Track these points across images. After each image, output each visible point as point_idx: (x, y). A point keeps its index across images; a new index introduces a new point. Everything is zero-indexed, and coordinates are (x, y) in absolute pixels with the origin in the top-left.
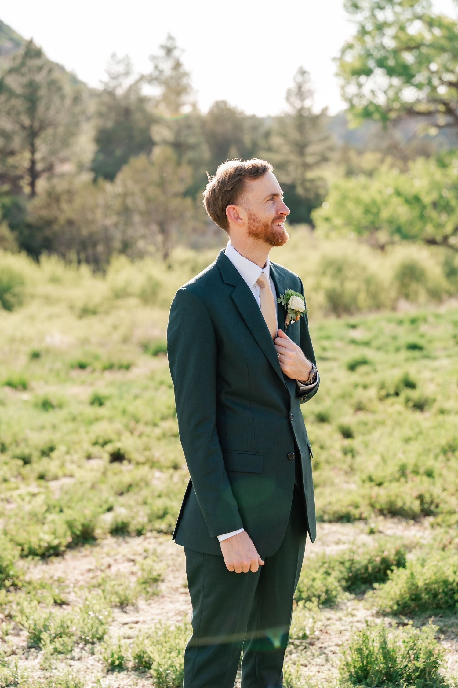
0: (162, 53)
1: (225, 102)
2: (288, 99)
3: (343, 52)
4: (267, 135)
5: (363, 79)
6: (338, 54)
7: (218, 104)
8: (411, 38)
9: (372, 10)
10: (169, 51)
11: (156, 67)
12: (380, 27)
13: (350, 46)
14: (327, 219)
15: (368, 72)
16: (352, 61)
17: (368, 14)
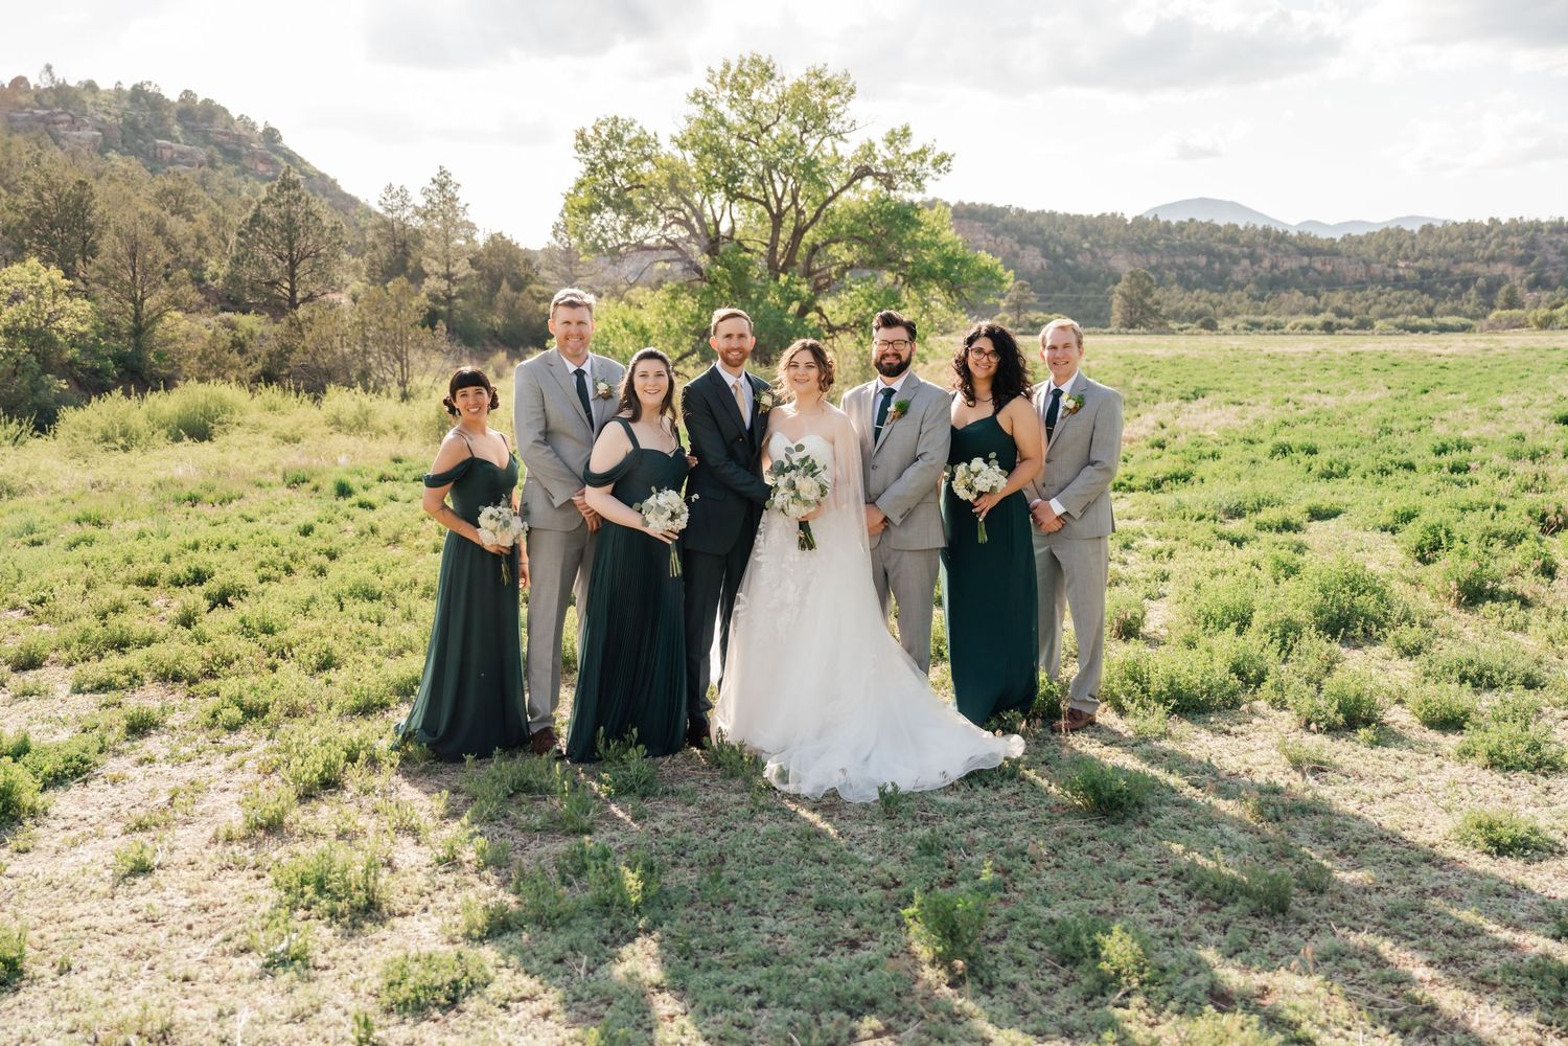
0: (435, 187)
1: (500, 234)
2: (555, 234)
3: (576, 192)
4: (539, 268)
5: (594, 215)
6: (571, 192)
7: (493, 238)
8: (639, 177)
9: (603, 150)
10: (443, 187)
11: (430, 201)
12: (611, 166)
13: (582, 184)
15: (598, 209)
16: (583, 198)
17: (598, 153)
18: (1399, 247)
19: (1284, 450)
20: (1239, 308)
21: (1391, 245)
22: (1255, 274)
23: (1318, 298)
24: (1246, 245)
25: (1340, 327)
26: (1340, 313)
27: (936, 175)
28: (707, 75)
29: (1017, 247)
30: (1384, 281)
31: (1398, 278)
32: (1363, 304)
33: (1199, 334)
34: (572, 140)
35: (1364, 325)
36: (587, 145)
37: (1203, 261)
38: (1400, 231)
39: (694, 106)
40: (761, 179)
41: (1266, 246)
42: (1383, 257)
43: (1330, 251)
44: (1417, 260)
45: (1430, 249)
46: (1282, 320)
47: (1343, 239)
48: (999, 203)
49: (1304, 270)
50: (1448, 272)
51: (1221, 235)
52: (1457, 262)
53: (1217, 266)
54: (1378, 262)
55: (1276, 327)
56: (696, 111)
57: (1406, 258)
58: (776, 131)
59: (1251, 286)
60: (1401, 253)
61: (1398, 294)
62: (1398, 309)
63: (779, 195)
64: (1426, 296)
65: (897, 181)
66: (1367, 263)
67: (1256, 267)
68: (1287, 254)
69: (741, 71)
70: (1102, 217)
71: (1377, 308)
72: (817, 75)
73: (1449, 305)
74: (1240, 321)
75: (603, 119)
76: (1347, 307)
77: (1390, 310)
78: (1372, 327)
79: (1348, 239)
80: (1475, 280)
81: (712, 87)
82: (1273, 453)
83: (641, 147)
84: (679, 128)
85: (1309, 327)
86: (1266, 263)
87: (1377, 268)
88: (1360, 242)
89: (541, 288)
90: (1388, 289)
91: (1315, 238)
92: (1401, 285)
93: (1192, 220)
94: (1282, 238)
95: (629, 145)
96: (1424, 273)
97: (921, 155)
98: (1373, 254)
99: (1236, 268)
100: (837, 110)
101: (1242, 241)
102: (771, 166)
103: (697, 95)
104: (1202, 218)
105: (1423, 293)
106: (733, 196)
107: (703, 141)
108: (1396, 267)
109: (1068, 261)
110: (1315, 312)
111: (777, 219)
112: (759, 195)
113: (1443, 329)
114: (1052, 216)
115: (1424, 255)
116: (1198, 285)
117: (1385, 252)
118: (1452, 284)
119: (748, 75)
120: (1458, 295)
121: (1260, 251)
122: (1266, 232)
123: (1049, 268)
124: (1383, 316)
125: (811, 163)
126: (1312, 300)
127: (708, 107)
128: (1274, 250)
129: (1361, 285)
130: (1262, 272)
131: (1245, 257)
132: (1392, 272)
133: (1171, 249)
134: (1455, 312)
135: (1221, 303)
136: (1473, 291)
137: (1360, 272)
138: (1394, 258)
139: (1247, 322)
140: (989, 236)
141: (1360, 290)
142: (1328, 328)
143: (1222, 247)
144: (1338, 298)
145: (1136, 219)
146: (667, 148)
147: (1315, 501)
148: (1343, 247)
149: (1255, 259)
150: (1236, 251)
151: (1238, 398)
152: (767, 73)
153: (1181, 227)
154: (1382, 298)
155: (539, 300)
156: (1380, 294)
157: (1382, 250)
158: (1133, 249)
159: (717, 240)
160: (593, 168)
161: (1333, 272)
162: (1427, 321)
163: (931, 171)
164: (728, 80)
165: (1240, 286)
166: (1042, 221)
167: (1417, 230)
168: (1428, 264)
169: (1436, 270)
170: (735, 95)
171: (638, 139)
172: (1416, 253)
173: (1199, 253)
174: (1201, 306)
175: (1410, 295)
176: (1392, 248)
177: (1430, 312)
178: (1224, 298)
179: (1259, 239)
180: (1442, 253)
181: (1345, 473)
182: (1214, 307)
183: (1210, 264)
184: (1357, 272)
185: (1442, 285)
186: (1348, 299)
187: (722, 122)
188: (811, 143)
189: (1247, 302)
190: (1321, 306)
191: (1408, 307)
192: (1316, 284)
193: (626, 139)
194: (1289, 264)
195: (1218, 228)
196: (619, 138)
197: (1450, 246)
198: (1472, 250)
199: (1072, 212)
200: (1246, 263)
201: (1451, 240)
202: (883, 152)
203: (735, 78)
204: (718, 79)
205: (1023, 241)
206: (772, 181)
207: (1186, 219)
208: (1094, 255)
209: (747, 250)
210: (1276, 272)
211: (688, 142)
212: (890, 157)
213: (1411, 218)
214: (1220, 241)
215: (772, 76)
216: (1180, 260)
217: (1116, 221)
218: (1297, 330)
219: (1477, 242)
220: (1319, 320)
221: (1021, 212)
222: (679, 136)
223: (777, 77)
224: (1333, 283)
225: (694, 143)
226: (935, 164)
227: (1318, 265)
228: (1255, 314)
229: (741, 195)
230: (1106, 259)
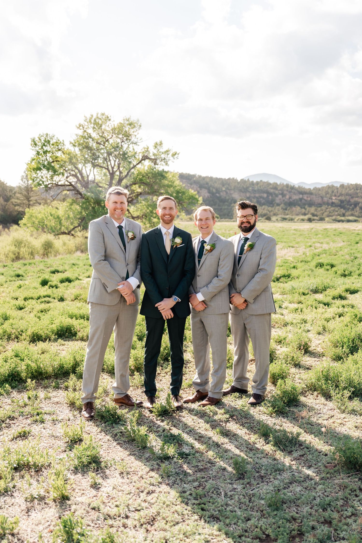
2: (22, 180)
3: (31, 162)
4: (15, 193)
5: (38, 172)
6: (29, 162)
8: (56, 157)
9: (42, 147)
12: (45, 152)
13: (33, 160)
14: (25, 224)
15: (40, 169)
16: (34, 165)
17: (40, 147)
18: (333, 192)
19: (321, 265)
20: (279, 213)
21: (330, 191)
22: (284, 200)
23: (306, 209)
24: (281, 190)
25: (314, 220)
26: (313, 215)
27: (173, 160)
28: (84, 118)
29: (199, 189)
30: (328, 204)
31: (333, 203)
32: (321, 212)
33: (265, 222)
34: (30, 142)
35: (322, 219)
36: (36, 145)
37: (265, 195)
38: (333, 186)
39: (79, 130)
40: (105, 159)
41: (287, 191)
42: (327, 195)
43: (309, 193)
44: (339, 197)
45: (343, 193)
46: (293, 217)
47: (314, 189)
48: (192, 173)
49: (301, 199)
50: (349, 201)
51: (271, 186)
52: (352, 198)
53: (270, 197)
54: (326, 197)
55: (292, 220)
56: (80, 132)
57: (335, 196)
58: (111, 141)
59: (282, 205)
60: (334, 194)
61: (333, 208)
62: (333, 214)
63: (113, 166)
64: (342, 210)
65: (158, 161)
66: (322, 198)
67: (284, 198)
68: (295, 194)
69: (98, 117)
70: (229, 179)
71: (326, 214)
72: (128, 120)
73: (350, 213)
74: (279, 217)
75: (42, 134)
76: (316, 213)
77: (330, 214)
78: (324, 220)
79: (315, 189)
80: (359, 204)
81: (86, 124)
82: (316, 267)
83: (58, 146)
84: (73, 138)
85: (303, 220)
86: (287, 197)
87: (325, 199)
88: (319, 189)
89: (16, 201)
90: (330, 207)
91: (304, 188)
92: (334, 205)
93: (261, 181)
94: (293, 188)
95: (53, 145)
96: (342, 201)
97: (167, 152)
98: (324, 194)
99: (277, 198)
100: (135, 134)
101: (279, 189)
102: (109, 154)
103: (80, 126)
104: (265, 180)
105: (341, 208)
106: (94, 166)
107: (83, 144)
108: (332, 199)
109: (217, 195)
110: (305, 214)
111: (112, 175)
112: (104, 165)
113: (349, 221)
114: (211, 178)
115: (341, 195)
116: (264, 204)
117: (328, 193)
118: (351, 205)
119: (100, 119)
120: (353, 209)
121: (285, 192)
122: (287, 186)
123: (211, 197)
124: (328, 216)
125: (124, 154)
126: (303, 210)
127: (85, 131)
128: (290, 192)
129: (320, 205)
130: (286, 200)
131: (280, 194)
132: (330, 201)
133: (254, 191)
134: (352, 215)
135: (272, 211)
136: (358, 208)
137: (319, 201)
138: (331, 196)
139: (282, 218)
140: (189, 185)
141: (320, 207)
142: (310, 220)
143: (272, 191)
144: (312, 210)
145: (242, 180)
146: (68, 147)
147: (347, 287)
148: (314, 192)
149: (283, 195)
150: (277, 192)
151: (291, 245)
152: (108, 119)
153: (257, 183)
154: (328, 210)
155: (15, 206)
156: (327, 208)
157: (327, 193)
158: (240, 191)
159: (88, 182)
160: (38, 153)
161: (310, 200)
162: (343, 218)
163: (172, 158)
164: (93, 121)
165: (278, 205)
166: (208, 180)
167: (338, 186)
168: (343, 198)
169: (346, 200)
170: (95, 126)
171: (57, 143)
172: (339, 194)
173: (264, 192)
174: (265, 212)
175: (337, 209)
176: (330, 192)
177: (344, 215)
178: (273, 209)
179: (285, 188)
180: (347, 194)
181: (350, 274)
182: (270, 212)
183: (268, 196)
184: (318, 200)
185: (348, 205)
186: (316, 210)
187: (90, 137)
188: (125, 146)
189: (281, 211)
190: (307, 212)
191: (336, 213)
192: (305, 204)
193: (51, 143)
194: (295, 197)
195: (270, 184)
196: (49, 142)
197: (350, 192)
198: (357, 193)
199: (218, 177)
200: (280, 196)
201: (350, 190)
202: (152, 151)
203: (95, 120)
204: (88, 120)
205: (201, 187)
206: (110, 160)
207: (259, 180)
208: (227, 193)
209: (100, 187)
210: (291, 200)
211: (77, 144)
212: (155, 152)
213: (336, 182)
214: (271, 188)
215: (110, 120)
216: (257, 195)
217: (234, 180)
218: (299, 221)
219: (358, 191)
220: (306, 217)
221: (200, 176)
222: (73, 142)
223: (112, 120)
224: (311, 204)
225: (79, 145)
226: (174, 155)
227: (305, 198)
228: (284, 215)
229: (98, 165)
230: (231, 194)
